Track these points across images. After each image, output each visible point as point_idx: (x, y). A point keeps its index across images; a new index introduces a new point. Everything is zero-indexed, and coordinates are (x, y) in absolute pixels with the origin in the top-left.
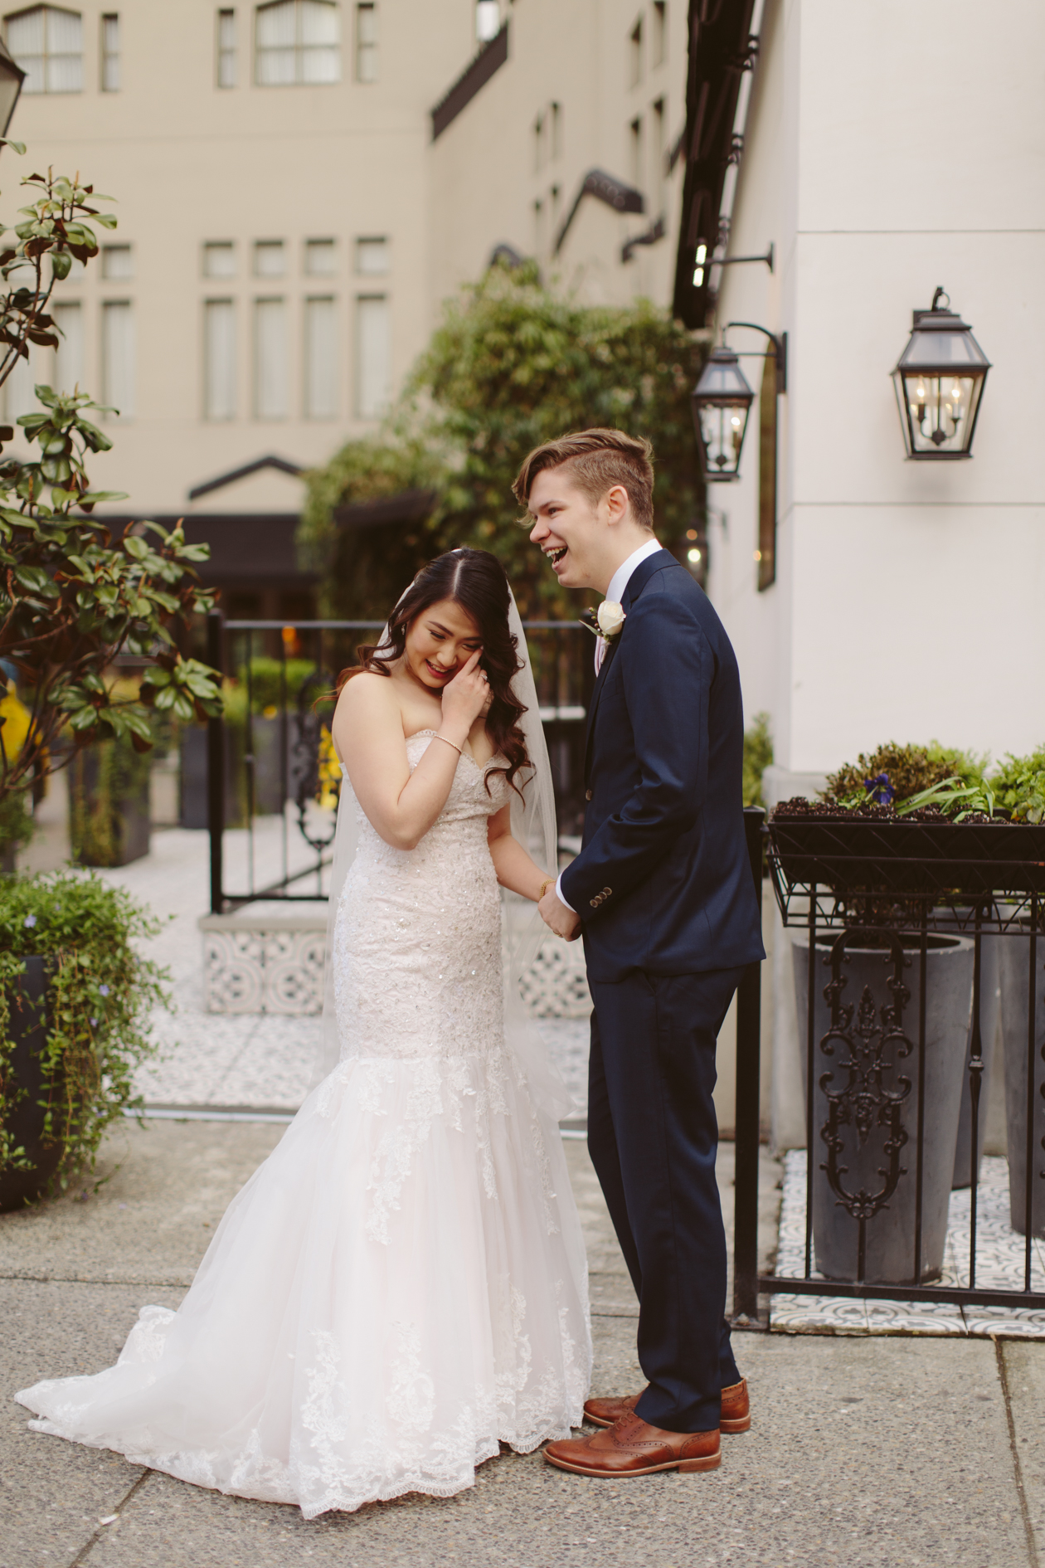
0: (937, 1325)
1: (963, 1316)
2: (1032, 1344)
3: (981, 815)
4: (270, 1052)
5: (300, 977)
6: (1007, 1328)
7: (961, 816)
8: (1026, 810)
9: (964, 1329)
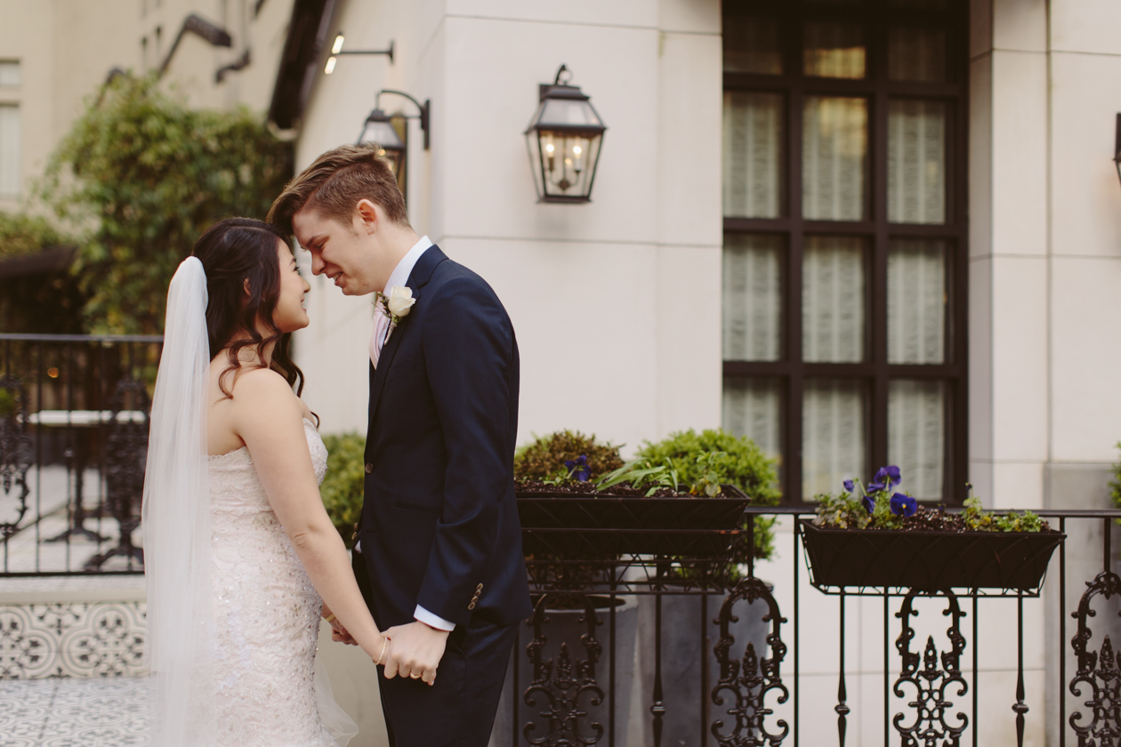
3: (670, 490)
7: (652, 491)
8: (704, 486)
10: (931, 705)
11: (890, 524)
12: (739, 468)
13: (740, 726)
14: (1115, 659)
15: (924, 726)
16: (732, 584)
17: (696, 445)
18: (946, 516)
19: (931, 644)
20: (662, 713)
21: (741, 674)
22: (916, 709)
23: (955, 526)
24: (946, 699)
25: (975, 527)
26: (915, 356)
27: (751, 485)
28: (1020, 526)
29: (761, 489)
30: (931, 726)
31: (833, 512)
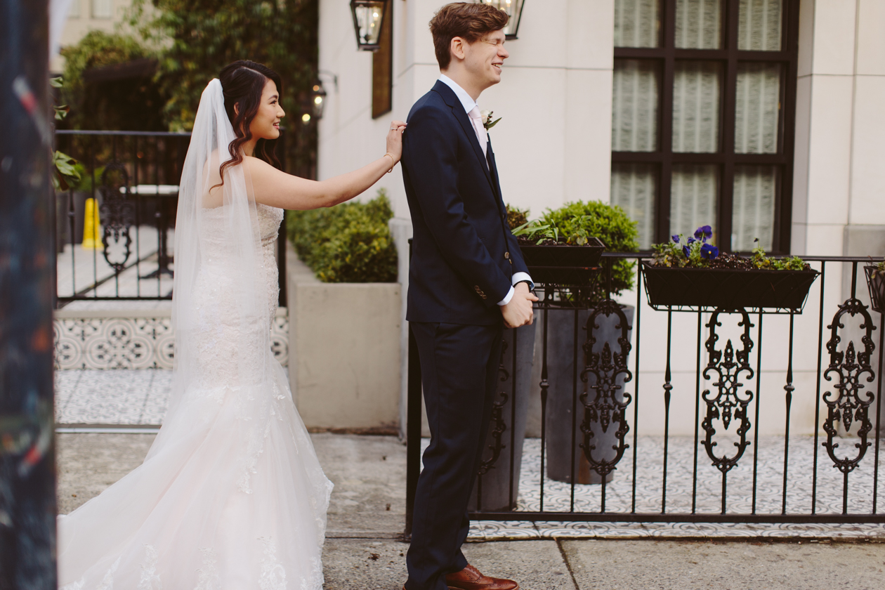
0: (524, 534)
1: (536, 528)
2: (576, 541)
3: (552, 240)
4: (92, 391)
5: (106, 346)
6: (562, 533)
7: (540, 241)
8: (576, 238)
9: (538, 535)
10: (728, 385)
11: (700, 264)
12: (610, 227)
13: (598, 396)
14: (856, 357)
15: (723, 398)
16: (595, 303)
17: (582, 211)
18: (740, 259)
19: (729, 345)
20: (547, 387)
21: (600, 363)
22: (718, 387)
23: (745, 266)
24: (739, 382)
25: (759, 267)
26: (755, 148)
27: (618, 239)
28: (790, 267)
29: (626, 242)
30: (727, 399)
31: (663, 256)
